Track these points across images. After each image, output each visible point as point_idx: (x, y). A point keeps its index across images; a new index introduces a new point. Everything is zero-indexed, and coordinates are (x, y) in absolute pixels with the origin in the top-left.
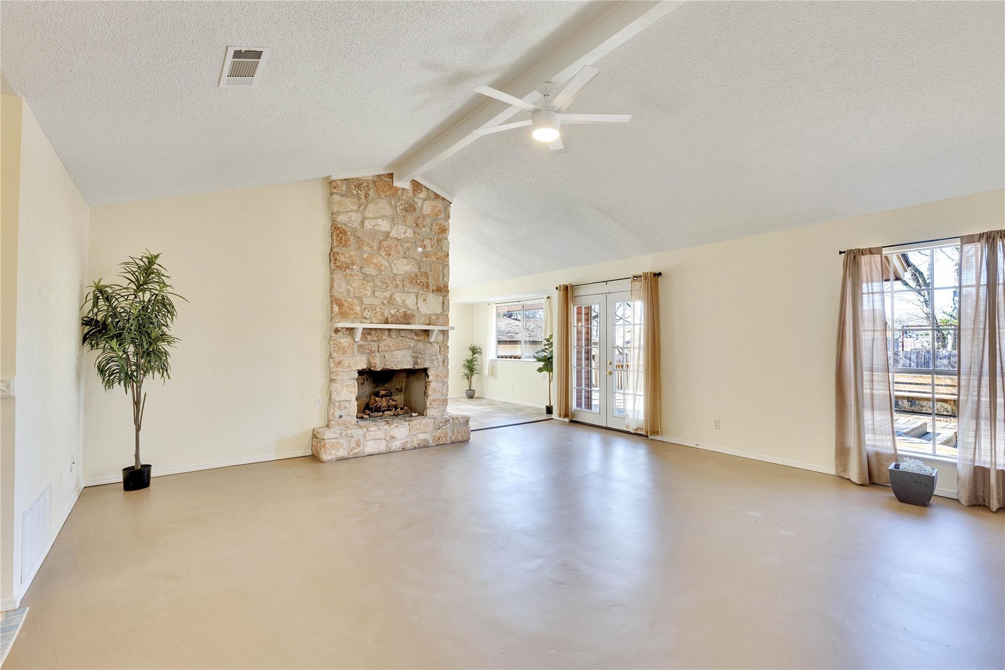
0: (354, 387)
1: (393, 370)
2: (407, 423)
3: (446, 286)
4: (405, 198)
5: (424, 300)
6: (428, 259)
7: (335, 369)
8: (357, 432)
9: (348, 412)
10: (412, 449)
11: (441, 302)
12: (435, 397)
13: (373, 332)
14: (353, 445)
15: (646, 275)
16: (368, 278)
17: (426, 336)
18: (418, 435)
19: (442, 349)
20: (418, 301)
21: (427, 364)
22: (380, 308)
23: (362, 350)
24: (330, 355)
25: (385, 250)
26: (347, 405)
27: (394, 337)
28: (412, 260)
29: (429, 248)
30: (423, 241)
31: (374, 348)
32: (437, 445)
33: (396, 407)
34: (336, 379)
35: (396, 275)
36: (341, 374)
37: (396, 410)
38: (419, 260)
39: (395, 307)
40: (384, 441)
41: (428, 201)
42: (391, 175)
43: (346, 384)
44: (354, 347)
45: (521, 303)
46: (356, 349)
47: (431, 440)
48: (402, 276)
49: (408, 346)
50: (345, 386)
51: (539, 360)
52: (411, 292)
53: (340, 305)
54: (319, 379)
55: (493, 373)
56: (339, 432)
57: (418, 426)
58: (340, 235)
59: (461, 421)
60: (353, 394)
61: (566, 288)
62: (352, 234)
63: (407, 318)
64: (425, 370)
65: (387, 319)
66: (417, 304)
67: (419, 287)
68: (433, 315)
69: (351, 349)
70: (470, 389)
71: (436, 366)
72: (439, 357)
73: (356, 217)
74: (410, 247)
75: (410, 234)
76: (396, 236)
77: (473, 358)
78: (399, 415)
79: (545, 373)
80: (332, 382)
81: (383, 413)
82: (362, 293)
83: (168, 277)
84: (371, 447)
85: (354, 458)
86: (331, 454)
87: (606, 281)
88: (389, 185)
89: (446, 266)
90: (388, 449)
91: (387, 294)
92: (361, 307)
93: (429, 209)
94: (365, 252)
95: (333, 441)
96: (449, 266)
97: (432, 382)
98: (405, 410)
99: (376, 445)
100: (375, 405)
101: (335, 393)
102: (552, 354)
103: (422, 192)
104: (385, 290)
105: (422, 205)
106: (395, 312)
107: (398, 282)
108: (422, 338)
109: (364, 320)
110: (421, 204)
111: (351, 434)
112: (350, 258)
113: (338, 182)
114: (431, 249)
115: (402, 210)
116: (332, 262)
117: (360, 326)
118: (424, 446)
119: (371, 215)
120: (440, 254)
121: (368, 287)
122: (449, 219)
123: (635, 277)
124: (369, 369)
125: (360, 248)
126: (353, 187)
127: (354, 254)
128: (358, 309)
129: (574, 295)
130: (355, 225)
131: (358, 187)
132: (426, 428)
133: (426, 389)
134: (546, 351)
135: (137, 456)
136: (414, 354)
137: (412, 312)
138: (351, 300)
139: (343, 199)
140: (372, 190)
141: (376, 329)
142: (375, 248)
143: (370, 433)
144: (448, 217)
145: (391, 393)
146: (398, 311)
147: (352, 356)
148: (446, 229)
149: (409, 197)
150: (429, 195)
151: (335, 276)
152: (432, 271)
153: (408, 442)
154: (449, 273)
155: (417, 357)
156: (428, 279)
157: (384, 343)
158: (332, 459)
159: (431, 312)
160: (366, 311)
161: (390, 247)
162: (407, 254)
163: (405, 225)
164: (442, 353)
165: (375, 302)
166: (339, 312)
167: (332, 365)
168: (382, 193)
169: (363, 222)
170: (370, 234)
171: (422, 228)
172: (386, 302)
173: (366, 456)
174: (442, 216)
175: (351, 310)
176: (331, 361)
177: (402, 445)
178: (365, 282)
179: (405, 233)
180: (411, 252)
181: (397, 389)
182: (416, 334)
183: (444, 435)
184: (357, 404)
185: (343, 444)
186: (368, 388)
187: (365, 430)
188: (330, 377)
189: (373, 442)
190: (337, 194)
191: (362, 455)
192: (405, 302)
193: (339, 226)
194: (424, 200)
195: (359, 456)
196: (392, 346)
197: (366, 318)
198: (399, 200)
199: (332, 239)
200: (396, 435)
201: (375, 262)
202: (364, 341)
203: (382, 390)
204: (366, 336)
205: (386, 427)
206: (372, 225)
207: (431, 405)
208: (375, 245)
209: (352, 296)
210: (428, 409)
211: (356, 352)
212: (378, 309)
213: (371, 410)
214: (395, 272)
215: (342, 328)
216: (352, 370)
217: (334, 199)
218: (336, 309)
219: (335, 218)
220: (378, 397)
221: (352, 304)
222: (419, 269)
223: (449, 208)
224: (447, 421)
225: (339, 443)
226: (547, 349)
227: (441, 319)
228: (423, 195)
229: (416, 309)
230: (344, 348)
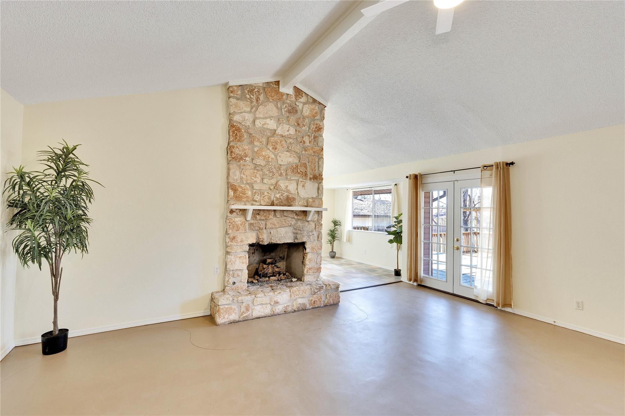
0: (246, 258)
1: (277, 244)
2: (288, 290)
3: (321, 175)
4: (288, 102)
5: (303, 186)
6: (307, 152)
7: (230, 243)
8: (247, 299)
9: (240, 279)
10: (293, 312)
11: (317, 188)
12: (311, 266)
13: (262, 213)
14: (243, 309)
15: (497, 165)
16: (258, 168)
17: (304, 216)
18: (297, 300)
19: (317, 227)
20: (298, 187)
21: (305, 238)
22: (267, 193)
23: (252, 227)
24: (227, 232)
25: (272, 145)
26: (240, 273)
27: (279, 216)
28: (293, 153)
29: (307, 144)
30: (303, 137)
31: (262, 225)
32: (313, 308)
33: (279, 274)
34: (231, 252)
35: (281, 165)
36: (235, 247)
37: (279, 276)
38: (299, 154)
39: (279, 192)
40: (269, 305)
41: (307, 105)
42: (278, 83)
43: (239, 256)
44: (246, 225)
45: (372, 189)
46: (247, 227)
47: (308, 303)
48: (286, 166)
49: (289, 224)
50: (238, 258)
51: (390, 233)
52: (292, 180)
53: (235, 190)
54: (218, 252)
55: (349, 240)
56: (231, 299)
57: (298, 293)
58: (235, 132)
59: (333, 287)
60: (245, 264)
61: (416, 177)
62: (245, 131)
63: (289, 201)
64: (303, 245)
65: (273, 201)
66: (297, 189)
67: (299, 175)
68: (310, 198)
69: (243, 227)
70: (332, 251)
71: (312, 240)
72: (314, 233)
73: (249, 117)
74: (292, 142)
75: (292, 131)
76: (281, 134)
77: (335, 228)
78: (282, 280)
79: (395, 244)
80: (228, 254)
81: (269, 278)
82: (253, 180)
83: (86, 165)
84: (258, 311)
85: (244, 321)
86: (224, 318)
87: (454, 171)
88: (276, 91)
89: (321, 158)
90: (273, 312)
91: (273, 181)
92: (252, 191)
93: (308, 111)
94: (256, 146)
95: (226, 306)
96: (323, 158)
97: (309, 254)
98: (287, 276)
99: (262, 310)
100: (263, 272)
101: (230, 263)
102: (402, 230)
103: (303, 97)
104: (272, 178)
105: (303, 109)
106: (280, 196)
107: (282, 172)
108: (300, 218)
109: (254, 203)
110: (301, 107)
111: (242, 300)
112: (243, 151)
113: (234, 87)
114: (309, 145)
115: (286, 111)
116: (229, 154)
117: (250, 208)
118: (303, 309)
119: (261, 116)
120: (317, 148)
121: (258, 175)
122: (324, 120)
123: (485, 167)
124: (258, 243)
125: (252, 142)
126: (247, 92)
127: (247, 147)
128: (249, 193)
129: (423, 183)
130: (248, 123)
131: (251, 92)
132: (304, 294)
133: (304, 259)
134: (395, 226)
135: (55, 323)
136: (294, 231)
137: (293, 196)
138: (244, 186)
139: (238, 102)
140: (262, 95)
141: (264, 210)
142: (264, 143)
143: (258, 299)
144: (323, 118)
145: (276, 261)
146: (282, 195)
147: (245, 233)
148: (322, 128)
149: (292, 101)
150: (308, 100)
151: (231, 166)
152: (310, 162)
153: (289, 306)
154: (323, 164)
155: (297, 233)
156: (306, 169)
157: (270, 221)
158: (225, 322)
159: (308, 196)
160: (256, 195)
161: (276, 143)
162: (290, 148)
163: (289, 124)
164: (317, 230)
165: (264, 187)
166: (234, 196)
167: (228, 240)
168: (270, 98)
169: (254, 121)
170: (260, 131)
171: (302, 127)
172: (272, 187)
173: (254, 319)
174: (318, 117)
175: (243, 194)
176: (227, 236)
177: (284, 309)
178: (256, 171)
179: (288, 131)
180: (293, 147)
181: (281, 257)
182: (296, 214)
183: (319, 300)
184: (247, 273)
185: (235, 309)
186: (257, 257)
187: (253, 296)
188: (226, 250)
189: (260, 307)
190: (233, 97)
191: (250, 318)
192: (288, 188)
193: (235, 124)
194: (304, 104)
195: (248, 319)
196: (277, 224)
197: (256, 201)
198: (284, 103)
199: (229, 135)
200: (279, 301)
201: (264, 155)
202: (254, 220)
203: (269, 259)
204: (256, 216)
205: (271, 294)
206: (262, 124)
207: (308, 273)
208: (264, 140)
209: (245, 182)
210: (305, 276)
211: (247, 229)
212: (266, 194)
213: (259, 276)
214: (280, 162)
215: (236, 209)
216: (244, 244)
217: (231, 102)
218: (231, 193)
219: (231, 117)
220: (266, 264)
221: (245, 189)
222: (299, 161)
223: (324, 111)
224: (321, 288)
225: (231, 308)
226: (396, 225)
227: (316, 201)
228: (303, 99)
229: (296, 193)
230: (237, 226)
